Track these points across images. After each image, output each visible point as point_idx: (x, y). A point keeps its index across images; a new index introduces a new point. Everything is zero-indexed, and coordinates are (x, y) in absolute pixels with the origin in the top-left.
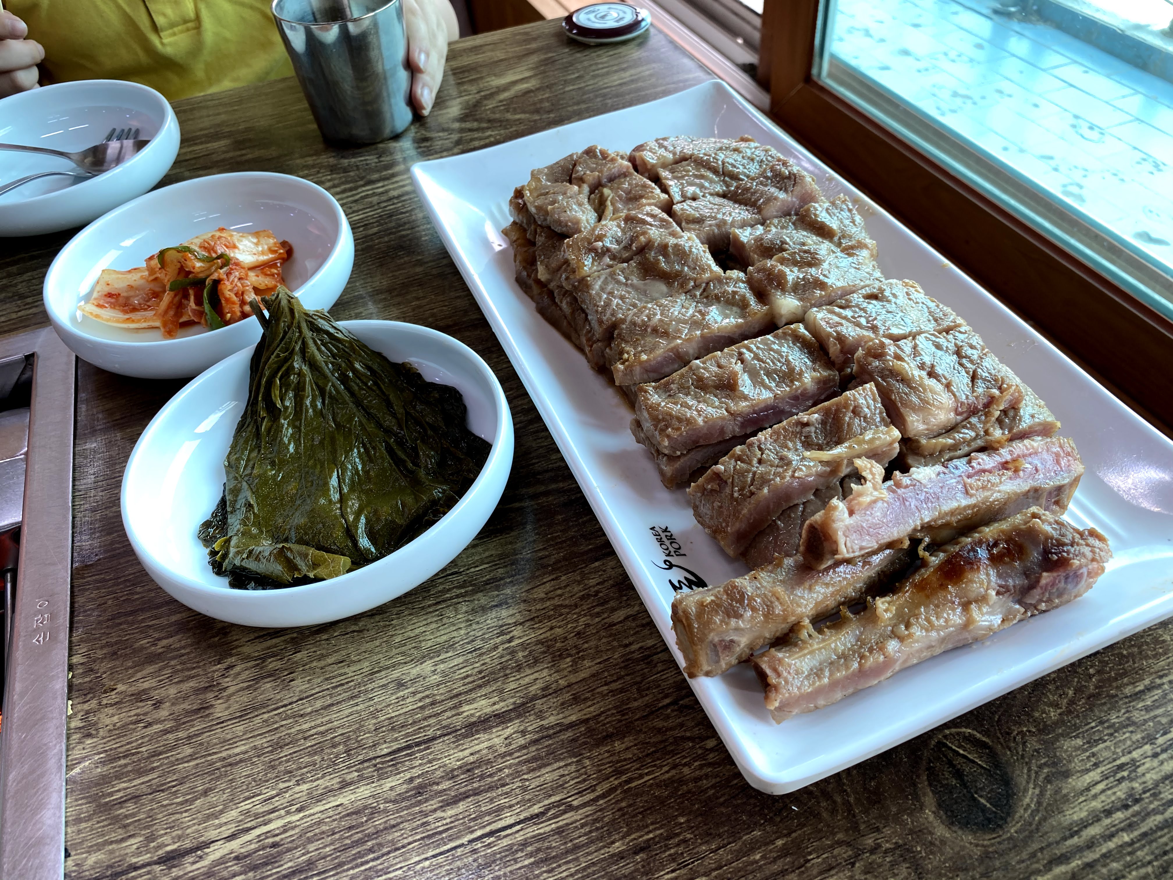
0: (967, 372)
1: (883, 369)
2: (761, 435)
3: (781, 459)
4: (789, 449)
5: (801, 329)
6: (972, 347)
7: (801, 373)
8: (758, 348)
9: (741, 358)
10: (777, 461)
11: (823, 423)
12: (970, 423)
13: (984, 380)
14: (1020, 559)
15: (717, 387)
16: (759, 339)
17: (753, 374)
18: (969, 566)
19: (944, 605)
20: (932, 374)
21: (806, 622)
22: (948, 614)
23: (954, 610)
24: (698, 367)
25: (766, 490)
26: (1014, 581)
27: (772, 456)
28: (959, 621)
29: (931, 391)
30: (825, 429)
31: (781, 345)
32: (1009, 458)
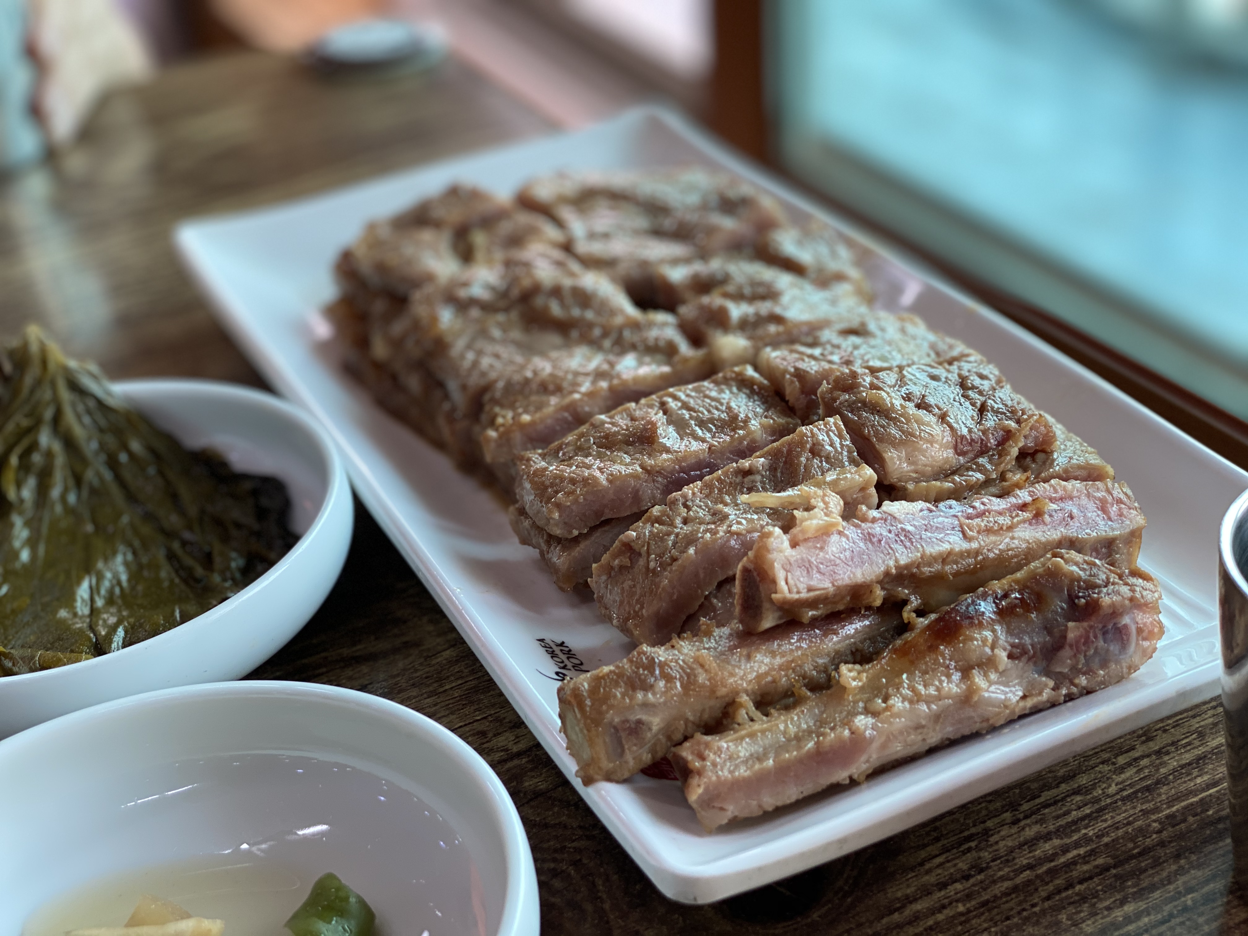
0: (973, 404)
1: (854, 402)
2: (687, 490)
3: (714, 514)
4: (726, 505)
5: (750, 371)
6: (982, 377)
7: (746, 421)
8: (688, 396)
9: (663, 406)
10: (708, 518)
11: (772, 469)
12: (977, 464)
13: (996, 412)
14: (1036, 609)
15: (628, 443)
16: (690, 386)
17: (681, 427)
18: (967, 621)
19: (933, 670)
20: (923, 405)
21: (744, 699)
22: (941, 682)
23: (949, 676)
24: (603, 423)
25: (691, 551)
26: (1031, 638)
27: (701, 513)
28: (955, 689)
29: (916, 421)
30: (775, 476)
31: (721, 391)
32: (1029, 499)
